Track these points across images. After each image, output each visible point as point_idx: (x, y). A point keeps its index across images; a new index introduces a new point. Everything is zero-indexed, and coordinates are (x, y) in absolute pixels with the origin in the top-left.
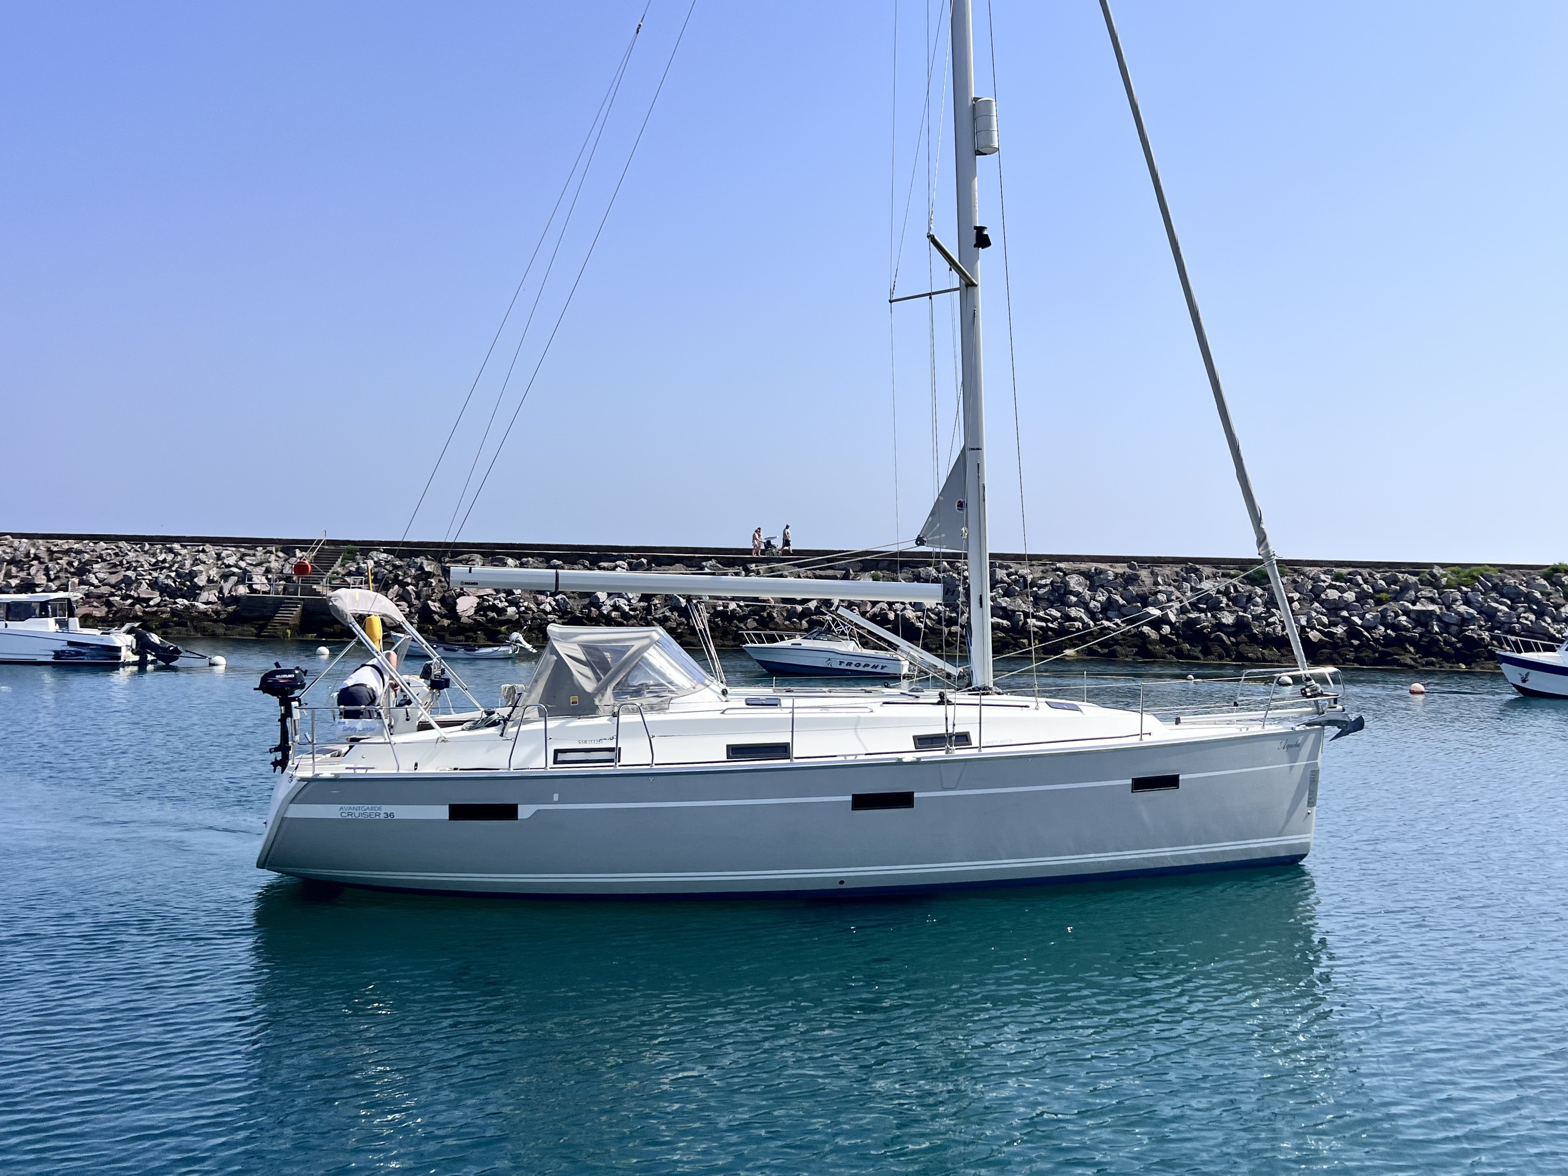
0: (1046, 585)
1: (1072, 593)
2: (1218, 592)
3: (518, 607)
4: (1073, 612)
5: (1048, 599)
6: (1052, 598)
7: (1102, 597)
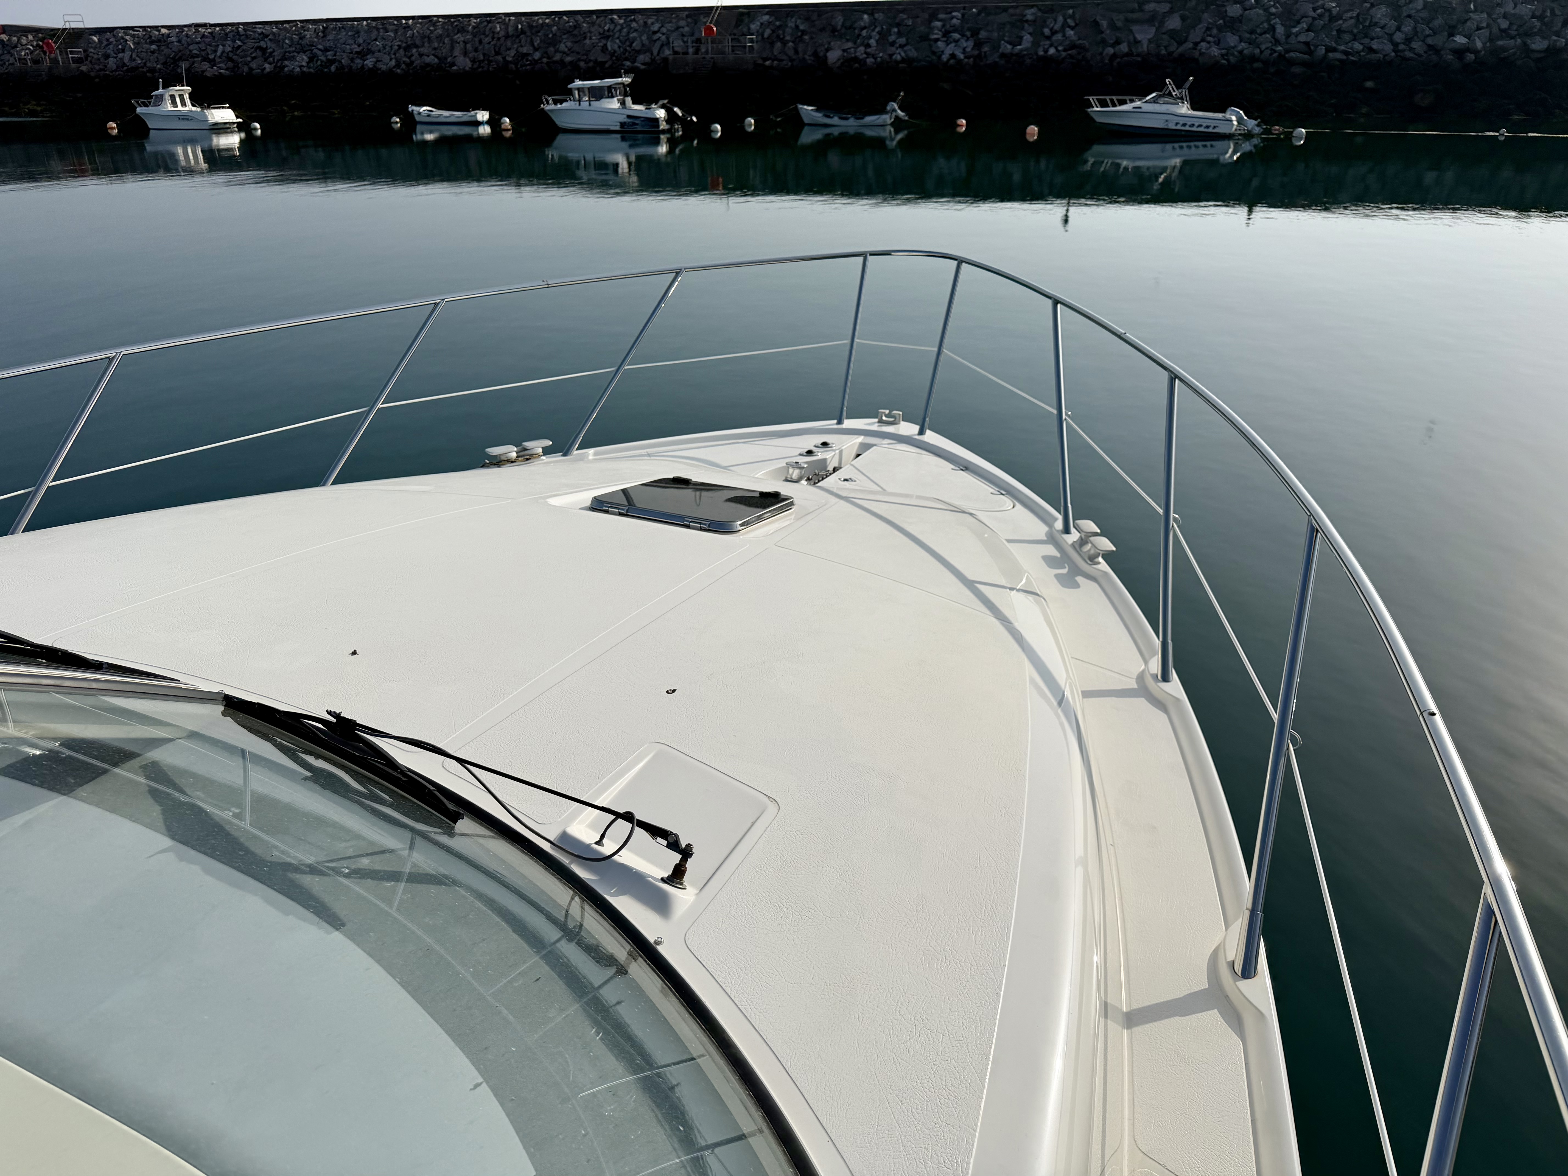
0: (1351, 18)
1: (1376, 24)
2: (1533, 17)
3: (875, 59)
4: (1375, 45)
5: (1351, 32)
6: (1355, 31)
7: (1407, 28)
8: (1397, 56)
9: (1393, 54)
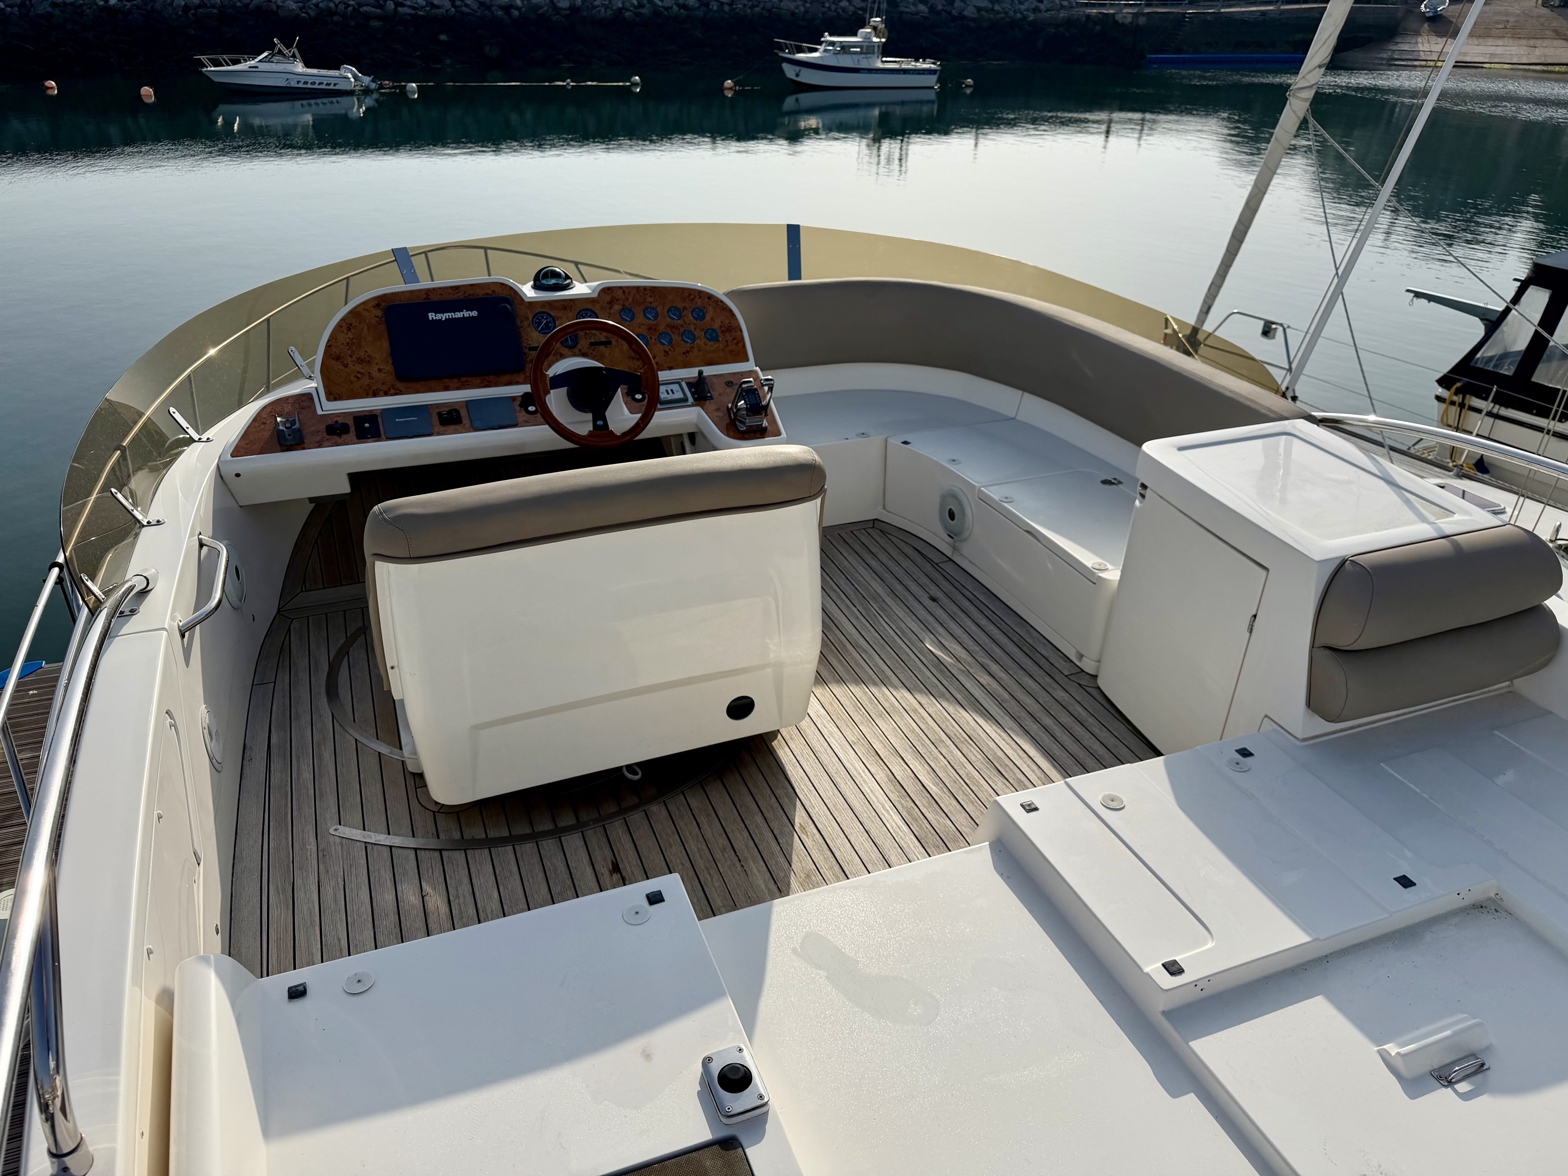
8: (457, 11)
9: (453, 9)
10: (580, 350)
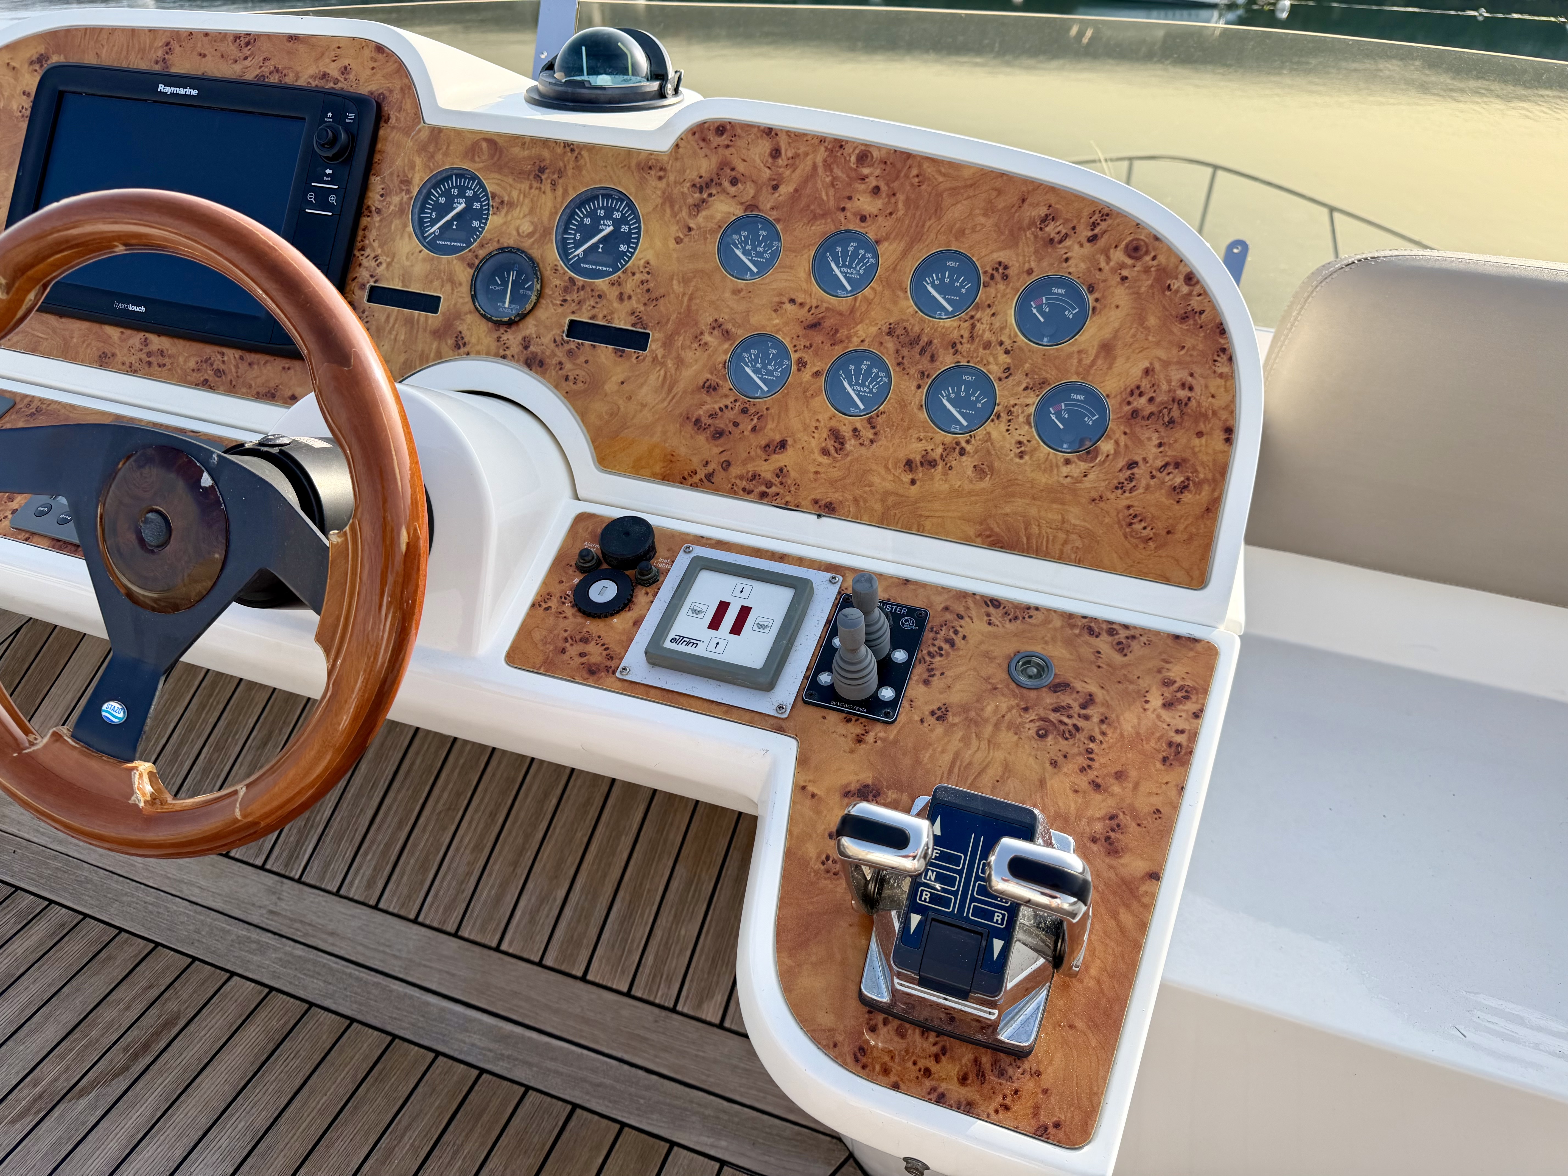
10: (526, 344)
